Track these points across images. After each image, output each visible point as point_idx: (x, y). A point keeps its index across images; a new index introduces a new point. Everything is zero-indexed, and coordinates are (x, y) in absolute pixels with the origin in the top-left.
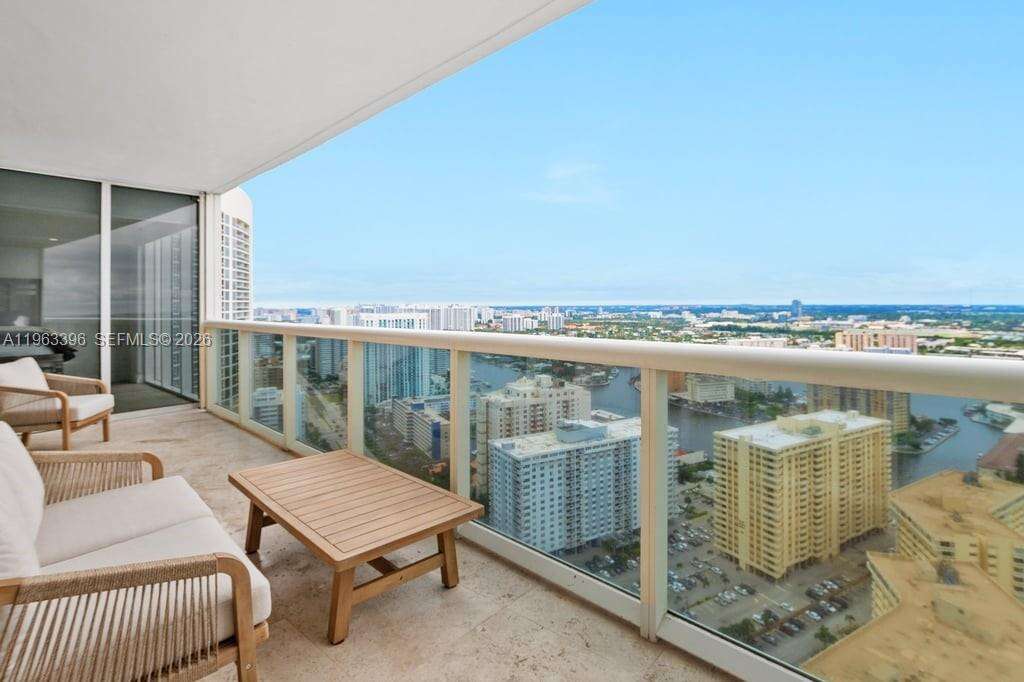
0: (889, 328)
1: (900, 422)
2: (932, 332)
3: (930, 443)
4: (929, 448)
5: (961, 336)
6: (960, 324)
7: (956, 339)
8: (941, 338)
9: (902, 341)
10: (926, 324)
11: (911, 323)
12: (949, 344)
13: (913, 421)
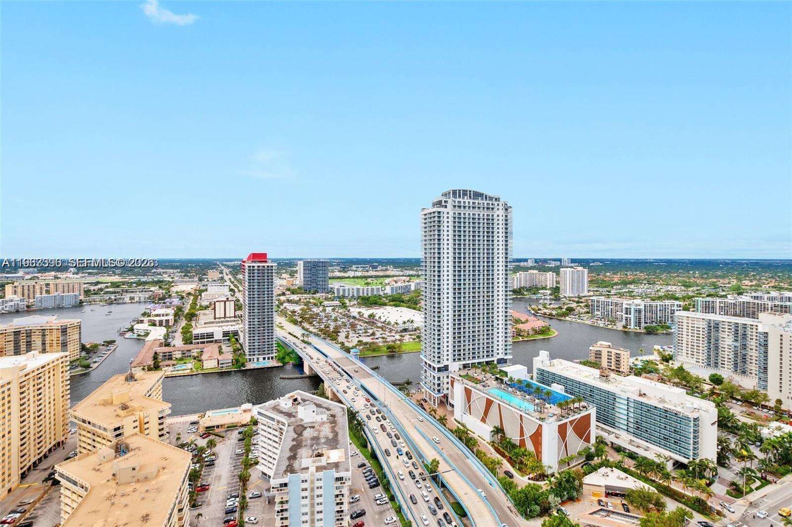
0: (58, 278)
1: (73, 350)
2: (93, 279)
3: (96, 362)
4: (96, 365)
5: (115, 280)
6: (114, 272)
7: (111, 283)
8: (102, 283)
9: (71, 287)
10: (89, 273)
11: (77, 274)
12: (107, 287)
13: (83, 348)
